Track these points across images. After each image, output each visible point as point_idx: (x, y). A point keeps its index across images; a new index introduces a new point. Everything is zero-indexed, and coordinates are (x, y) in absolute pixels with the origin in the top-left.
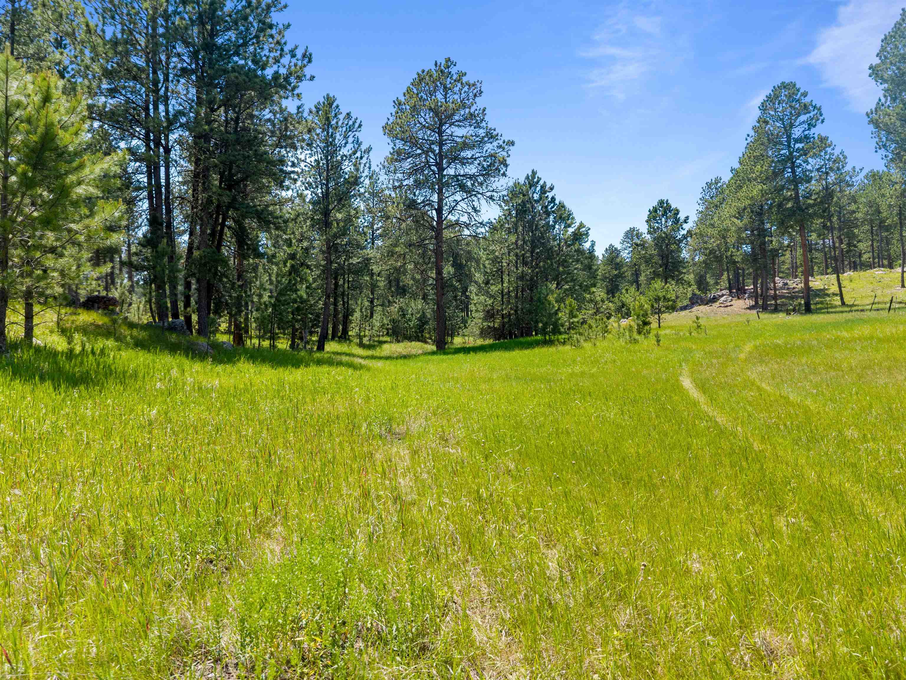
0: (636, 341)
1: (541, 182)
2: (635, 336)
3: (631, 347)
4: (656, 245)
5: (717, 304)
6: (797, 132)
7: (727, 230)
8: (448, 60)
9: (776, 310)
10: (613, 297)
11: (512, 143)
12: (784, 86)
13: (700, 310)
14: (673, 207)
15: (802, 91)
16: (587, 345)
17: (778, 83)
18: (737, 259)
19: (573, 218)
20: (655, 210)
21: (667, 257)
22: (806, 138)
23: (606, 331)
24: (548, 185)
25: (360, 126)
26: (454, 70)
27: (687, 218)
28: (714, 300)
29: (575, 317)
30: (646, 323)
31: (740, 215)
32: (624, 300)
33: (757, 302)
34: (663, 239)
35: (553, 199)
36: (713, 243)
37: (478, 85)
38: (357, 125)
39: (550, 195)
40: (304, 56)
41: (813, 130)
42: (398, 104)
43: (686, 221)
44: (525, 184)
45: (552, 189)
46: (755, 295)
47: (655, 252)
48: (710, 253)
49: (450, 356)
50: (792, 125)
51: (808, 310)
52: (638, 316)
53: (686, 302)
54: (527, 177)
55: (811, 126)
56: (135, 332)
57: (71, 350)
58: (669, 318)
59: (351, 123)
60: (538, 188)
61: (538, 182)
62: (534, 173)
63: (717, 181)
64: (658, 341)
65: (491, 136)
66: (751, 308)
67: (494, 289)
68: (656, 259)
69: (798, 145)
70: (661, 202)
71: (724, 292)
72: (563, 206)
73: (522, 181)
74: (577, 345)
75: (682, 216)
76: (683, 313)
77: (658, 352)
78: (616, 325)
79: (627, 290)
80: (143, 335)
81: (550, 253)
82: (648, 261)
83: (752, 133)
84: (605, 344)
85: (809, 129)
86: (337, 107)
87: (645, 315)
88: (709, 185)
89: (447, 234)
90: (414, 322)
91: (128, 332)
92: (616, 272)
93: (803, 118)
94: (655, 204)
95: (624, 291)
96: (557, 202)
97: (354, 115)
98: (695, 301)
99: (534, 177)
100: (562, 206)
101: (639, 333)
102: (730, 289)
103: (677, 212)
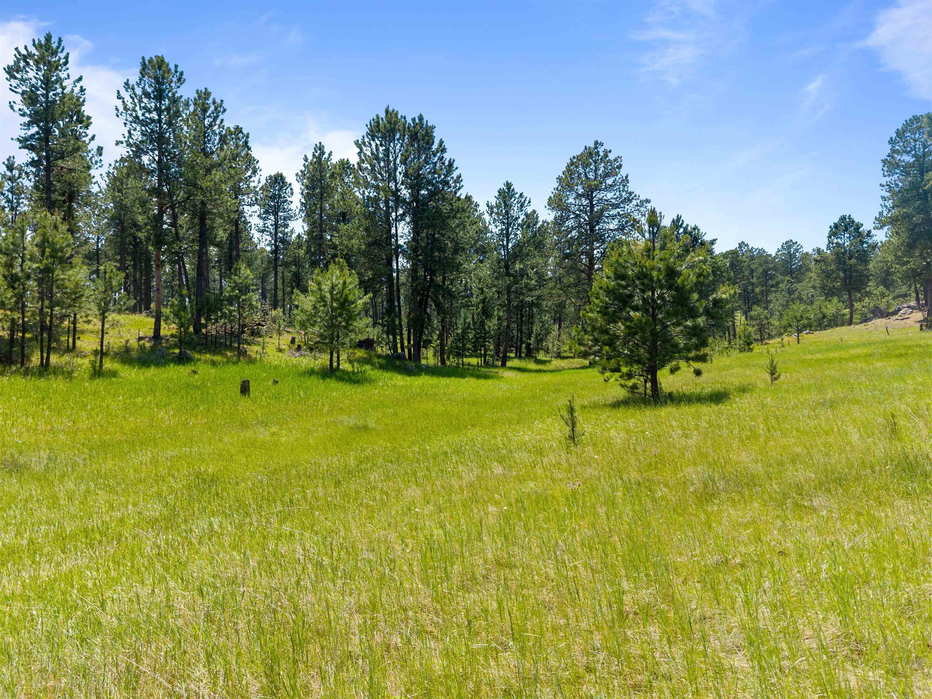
1: (684, 225)
5: (895, 317)
8: (596, 143)
17: (909, 117)
20: (836, 226)
25: (529, 202)
28: (897, 312)
37: (619, 160)
38: (527, 202)
42: (560, 180)
53: (869, 315)
54: (673, 221)
56: (380, 360)
57: (353, 371)
59: (523, 201)
70: (843, 218)
75: (864, 230)
80: (383, 361)
86: (513, 190)
91: (377, 361)
94: (836, 220)
97: (525, 194)
98: (877, 313)
103: (860, 226)
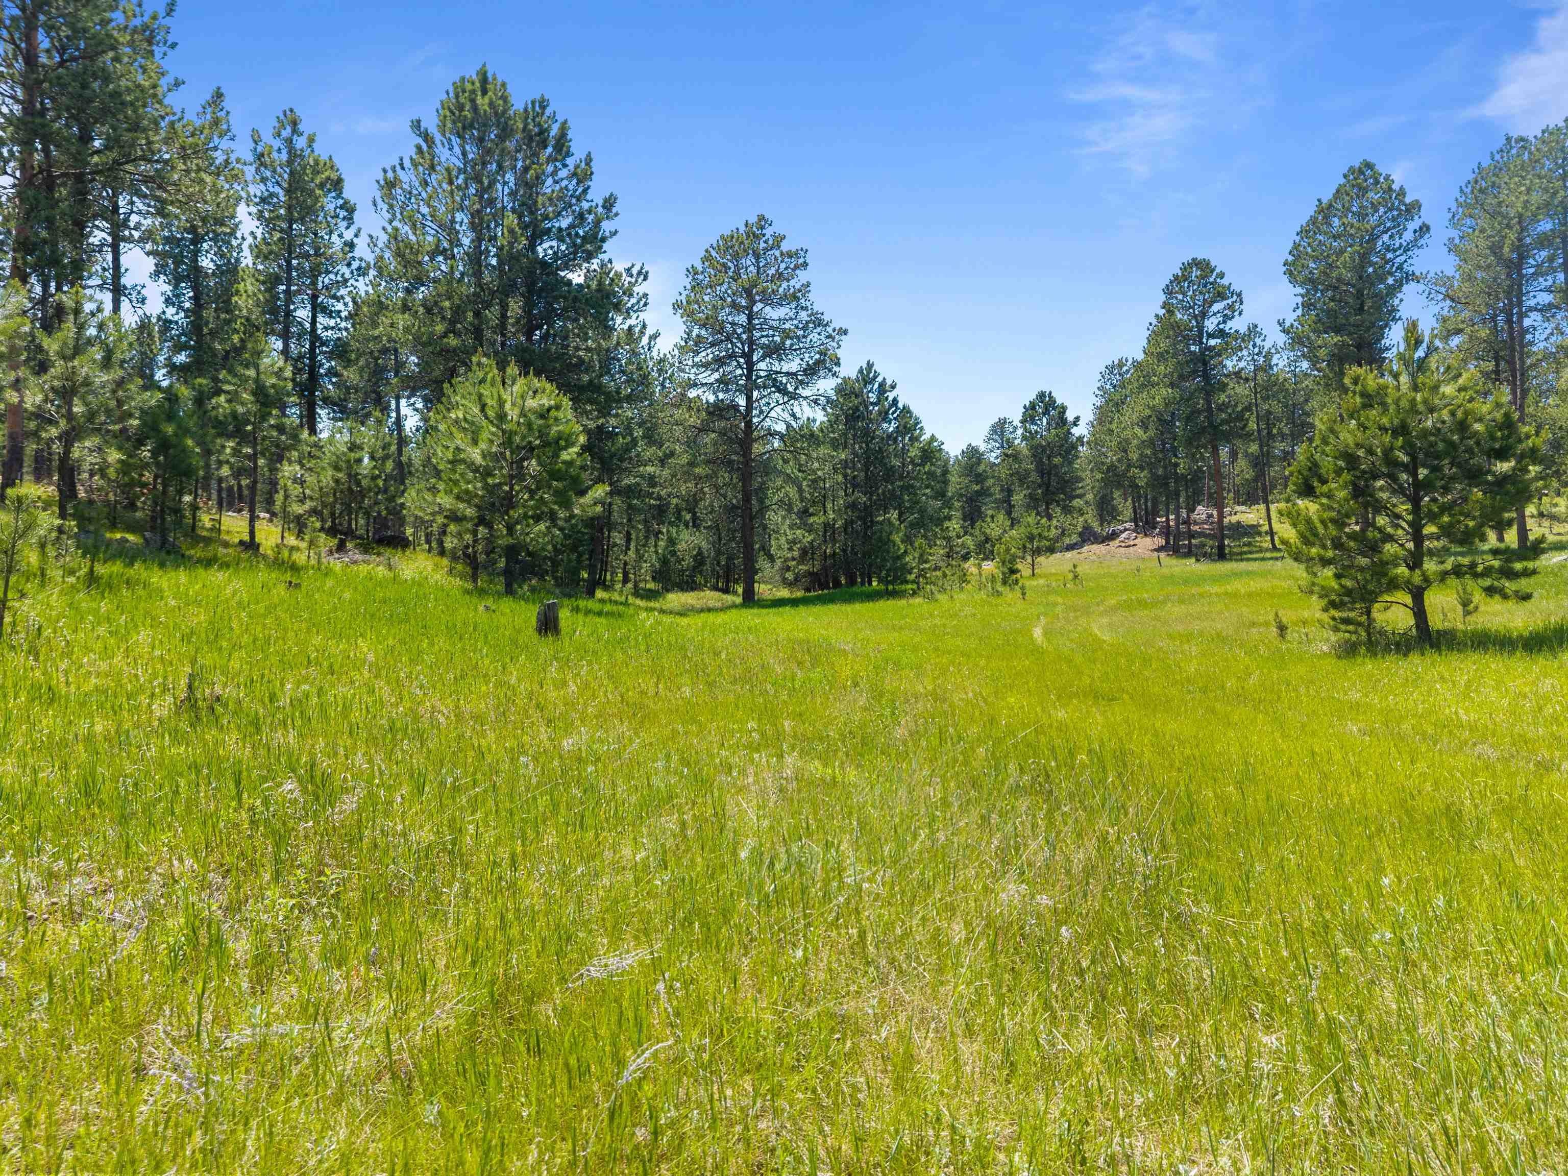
0: (999, 594)
1: (880, 379)
2: (1000, 588)
3: (992, 600)
4: (1034, 456)
5: (1116, 543)
6: (1210, 324)
7: (1128, 442)
8: (761, 218)
9: (1189, 554)
10: (972, 525)
11: (845, 332)
12: (1195, 263)
13: (1093, 550)
14: (1059, 402)
15: (1218, 270)
16: (942, 598)
17: (1187, 258)
18: (1141, 483)
19: (922, 429)
20: (1033, 406)
21: (1049, 474)
22: (1221, 334)
23: (964, 578)
24: (889, 382)
26: (768, 232)
27: (1077, 419)
28: (1113, 536)
29: (926, 562)
30: (1013, 571)
31: (1144, 424)
32: (988, 531)
33: (1167, 542)
34: (1044, 449)
35: (895, 401)
36: (1112, 457)
37: (802, 254)
39: (891, 396)
40: (640, 273)
41: (1230, 324)
42: (692, 272)
43: (1075, 424)
44: (857, 380)
45: (893, 387)
46: (1166, 532)
47: (1032, 467)
48: (1108, 469)
49: (765, 611)
50: (1204, 315)
51: (1222, 555)
52: (1003, 563)
53: (1075, 538)
54: (861, 371)
55: (1226, 319)
58: (1048, 563)
60: (876, 386)
61: (875, 377)
62: (870, 365)
63: (1121, 364)
64: (1024, 594)
65: (818, 321)
66: (1160, 549)
67: (817, 520)
68: (1034, 477)
69: (1212, 342)
70: (1042, 395)
71: (1127, 525)
72: (909, 412)
73: (854, 376)
74: (931, 597)
75: (1070, 416)
76: (1069, 555)
77: (1020, 605)
78: (974, 570)
79: (992, 517)
81: (890, 474)
82: (1022, 478)
83: (1154, 322)
84: (963, 596)
85: (1224, 322)
87: (1013, 560)
88: (1111, 369)
89: (757, 448)
90: (688, 562)
92: (977, 488)
93: (1217, 307)
94: (1032, 396)
95: (989, 519)
96: (900, 405)
98: (1088, 537)
99: (869, 372)
100: (906, 411)
101: (1004, 582)
102: (1135, 520)
103: (1064, 409)
